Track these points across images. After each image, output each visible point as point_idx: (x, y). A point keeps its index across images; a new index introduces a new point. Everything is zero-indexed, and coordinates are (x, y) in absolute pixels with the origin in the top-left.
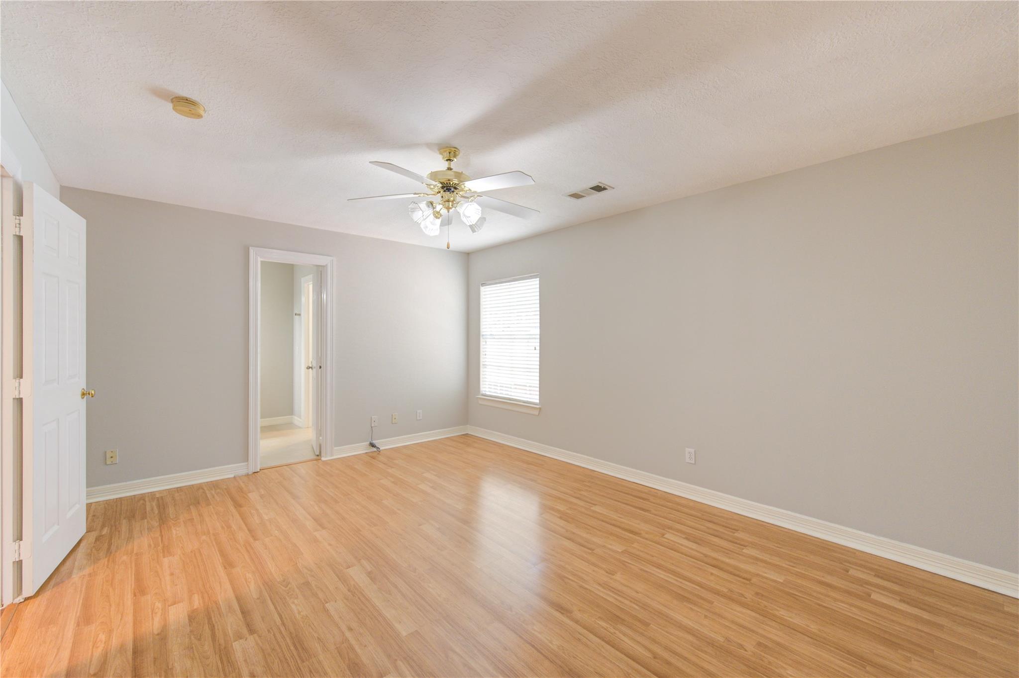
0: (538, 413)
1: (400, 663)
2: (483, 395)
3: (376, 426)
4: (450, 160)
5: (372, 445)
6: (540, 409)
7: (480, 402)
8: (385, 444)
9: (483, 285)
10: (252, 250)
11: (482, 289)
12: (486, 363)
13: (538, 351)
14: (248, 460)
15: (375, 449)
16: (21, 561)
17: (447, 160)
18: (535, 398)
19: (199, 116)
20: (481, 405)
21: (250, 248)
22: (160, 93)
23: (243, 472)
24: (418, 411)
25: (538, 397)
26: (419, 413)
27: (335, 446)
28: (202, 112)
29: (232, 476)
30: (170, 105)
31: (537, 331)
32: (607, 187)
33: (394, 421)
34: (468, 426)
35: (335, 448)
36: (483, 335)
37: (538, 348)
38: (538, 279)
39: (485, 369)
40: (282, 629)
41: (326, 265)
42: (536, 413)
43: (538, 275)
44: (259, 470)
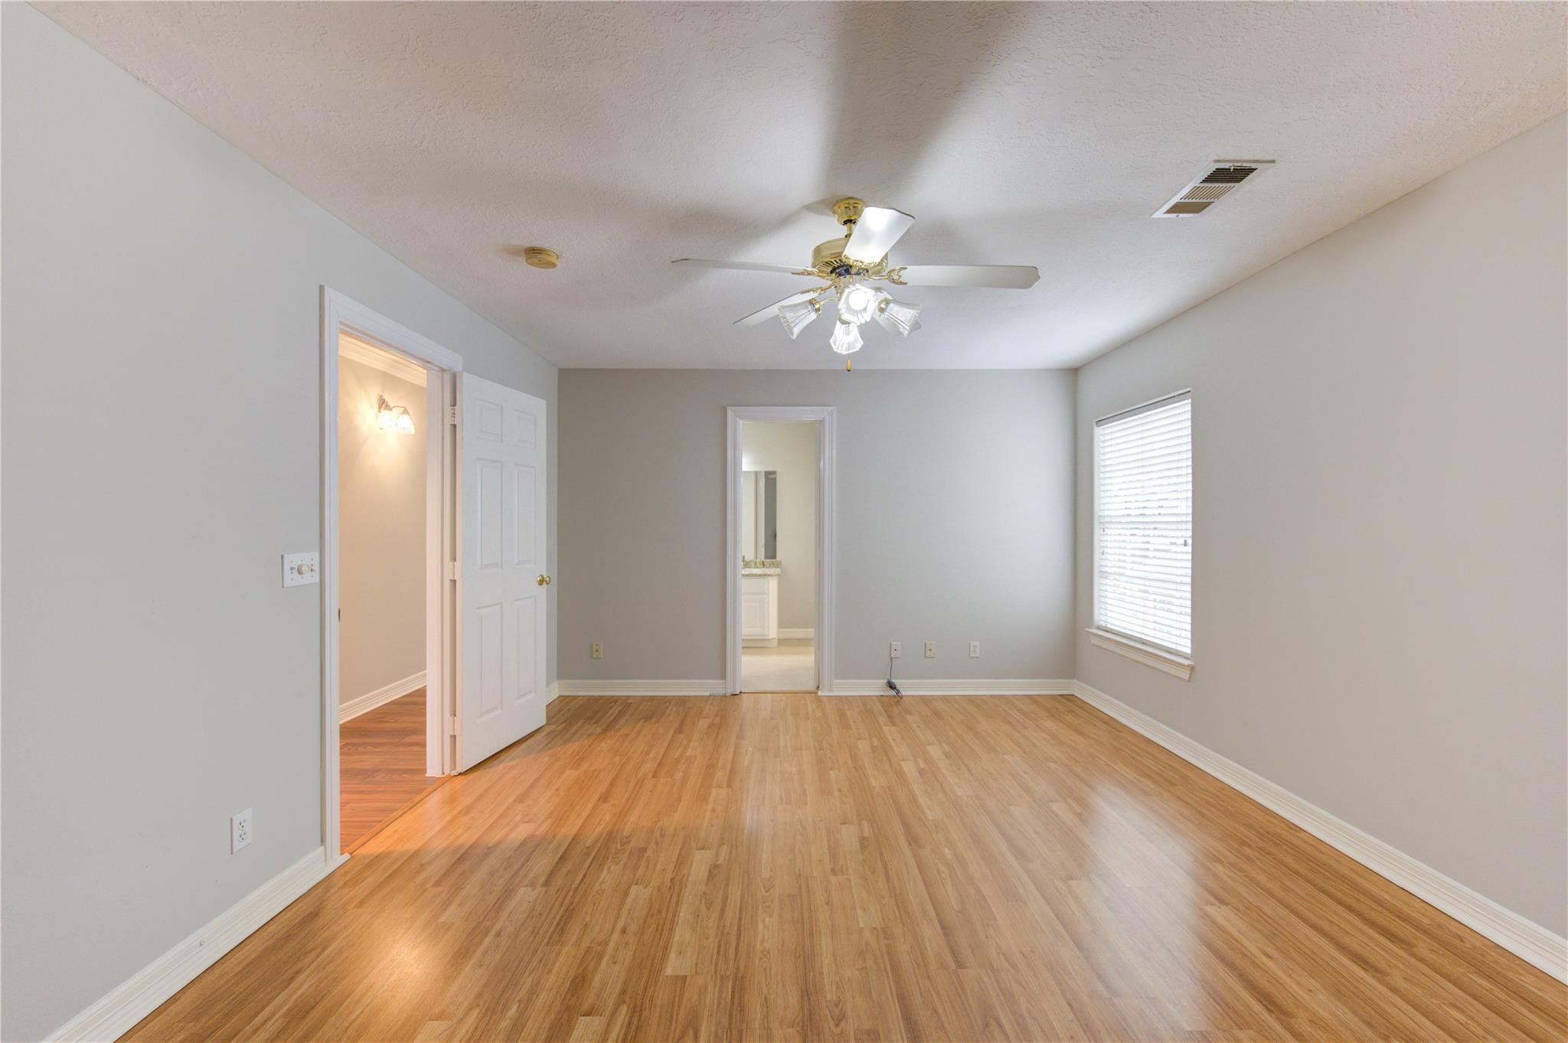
0: (1188, 676)
1: (624, 1008)
2: (1099, 628)
3: (898, 658)
4: (850, 221)
5: (891, 686)
6: (1192, 668)
7: (1094, 641)
8: (910, 688)
9: (1099, 423)
10: (729, 411)
11: (1098, 431)
12: (1105, 569)
13: (1189, 549)
14: (725, 678)
15: (893, 693)
16: (455, 736)
17: (845, 223)
18: (1185, 646)
19: (553, 265)
20: (1094, 645)
21: (728, 408)
22: (512, 252)
23: (720, 691)
24: (973, 643)
25: (1188, 643)
26: (975, 647)
27: (836, 679)
28: (553, 260)
29: (708, 694)
30: (523, 259)
31: (1186, 508)
32: (1253, 166)
33: (928, 653)
34: (1075, 681)
35: (835, 681)
36: (1100, 516)
37: (1190, 541)
38: (1190, 400)
39: (1104, 581)
40: (571, 894)
41: (824, 419)
42: (1185, 675)
43: (1190, 391)
44: (738, 693)
